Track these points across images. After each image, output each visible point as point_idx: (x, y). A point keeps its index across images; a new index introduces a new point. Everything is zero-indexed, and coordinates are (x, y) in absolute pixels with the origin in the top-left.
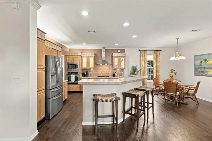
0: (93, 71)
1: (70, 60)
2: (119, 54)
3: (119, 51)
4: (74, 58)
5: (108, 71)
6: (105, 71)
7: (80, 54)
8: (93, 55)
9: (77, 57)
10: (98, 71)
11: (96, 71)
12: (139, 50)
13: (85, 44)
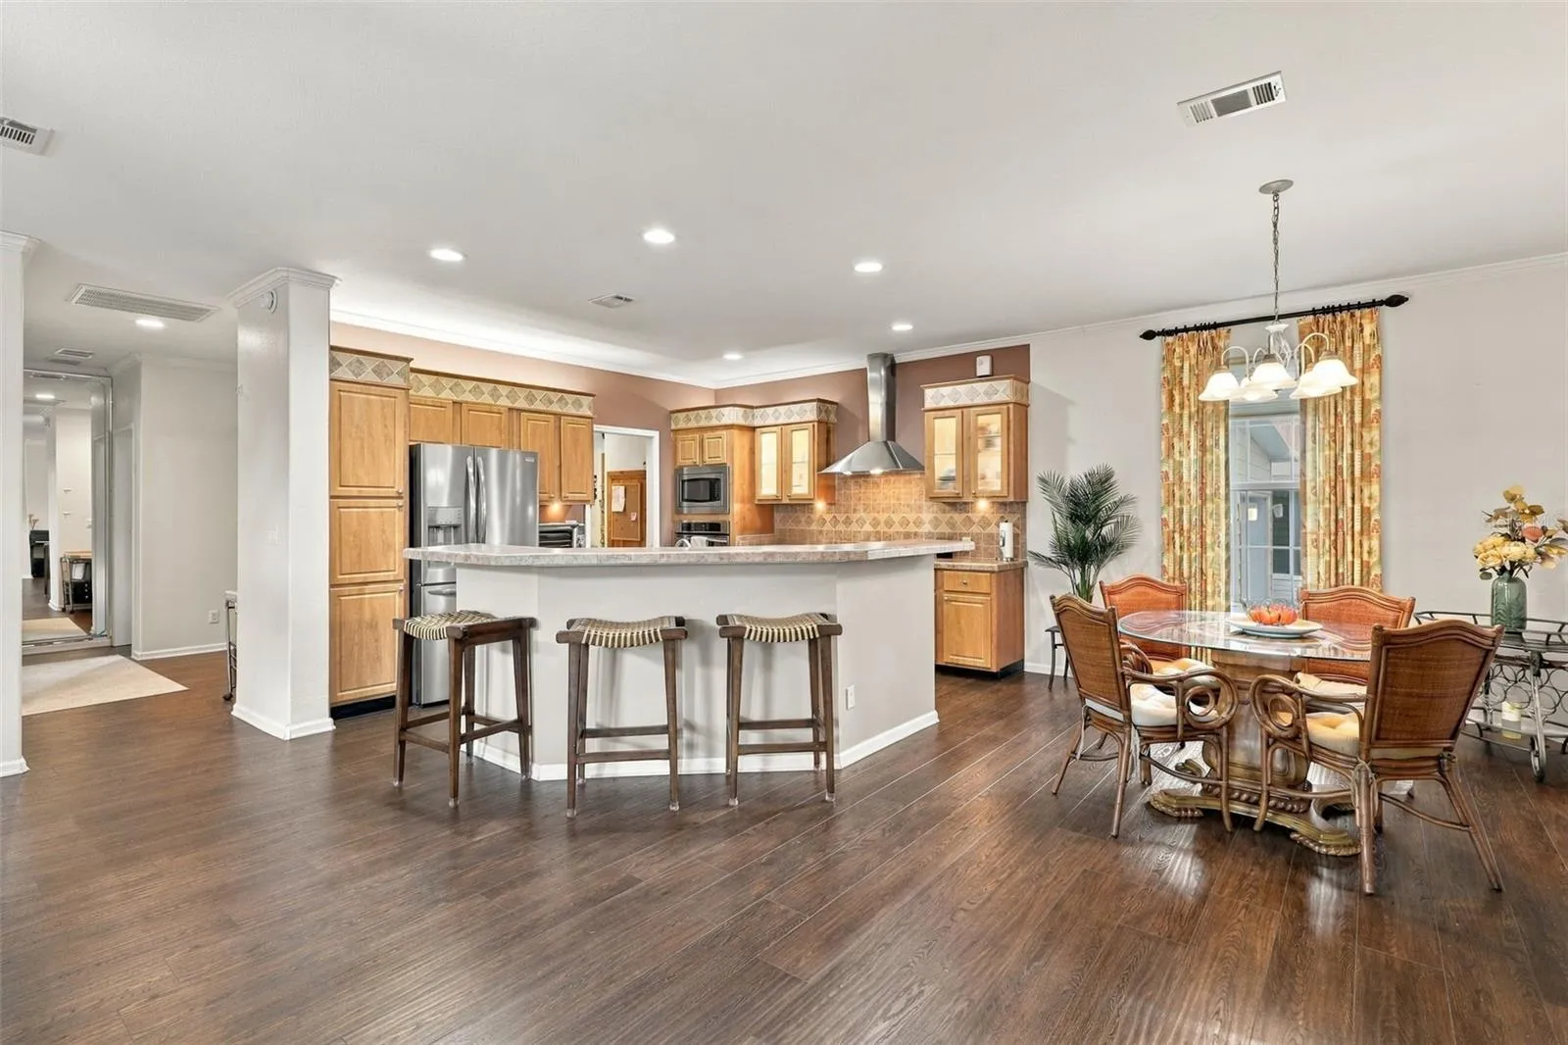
0: (828, 518)
1: (690, 456)
2: (981, 387)
3: (984, 366)
4: (706, 441)
5: (912, 517)
6: (896, 518)
7: (732, 416)
8: (810, 412)
9: (718, 433)
10: (854, 517)
11: (841, 518)
12: (1149, 335)
13: (733, 356)
